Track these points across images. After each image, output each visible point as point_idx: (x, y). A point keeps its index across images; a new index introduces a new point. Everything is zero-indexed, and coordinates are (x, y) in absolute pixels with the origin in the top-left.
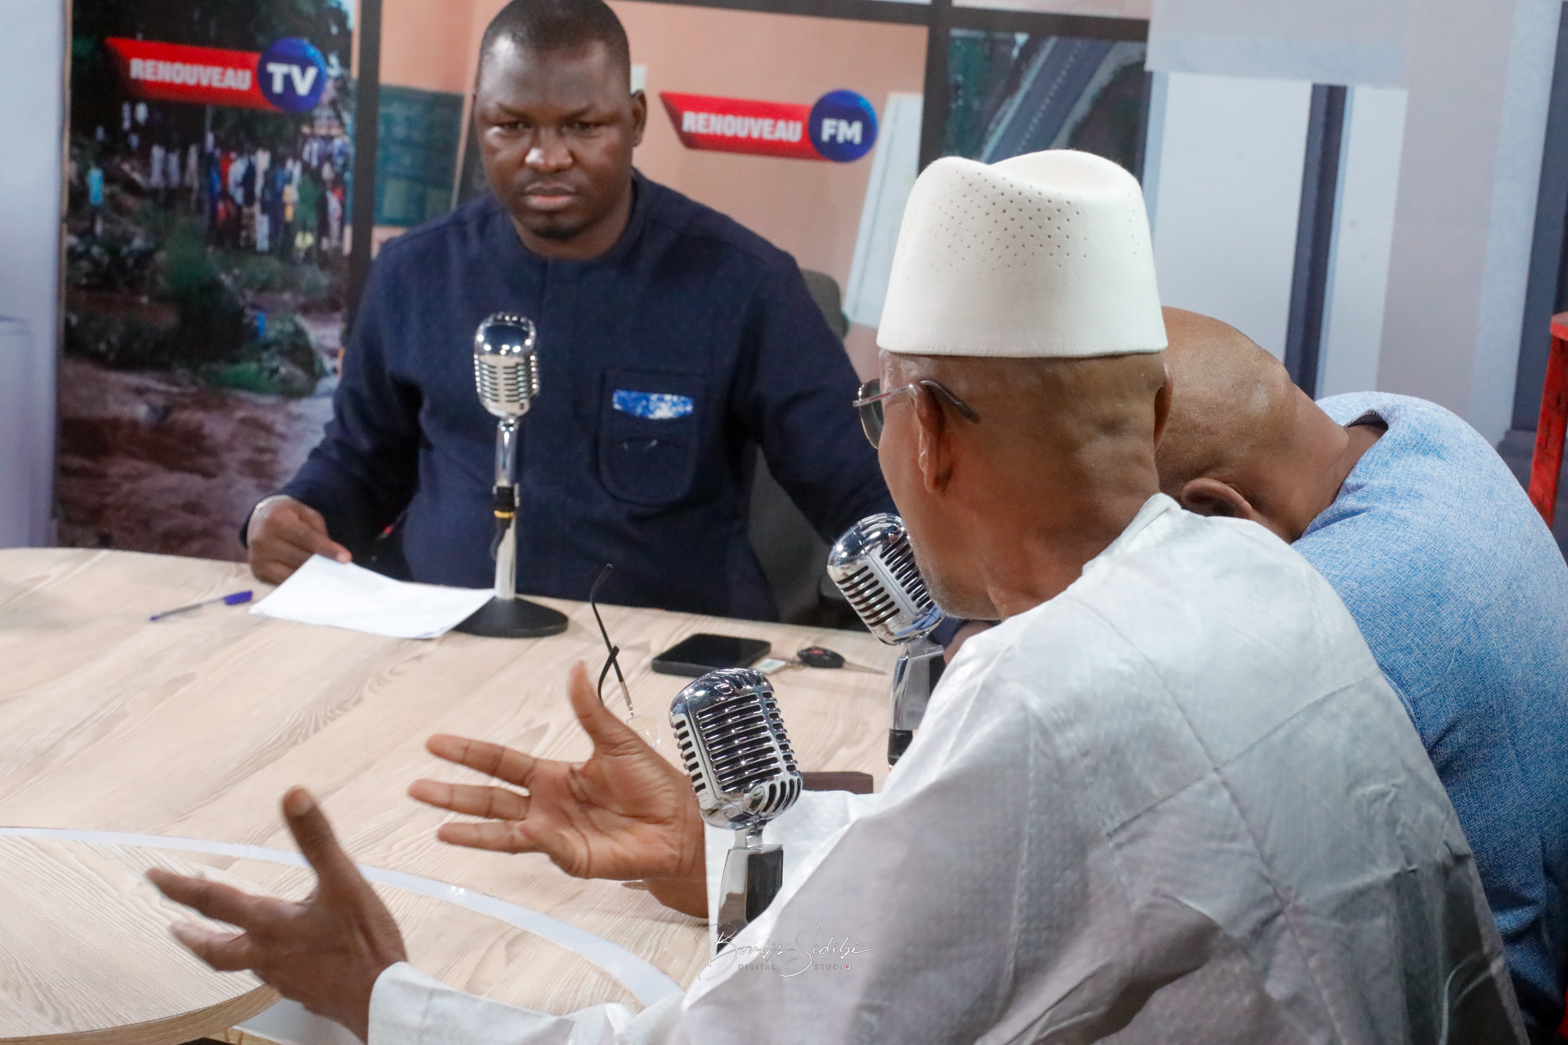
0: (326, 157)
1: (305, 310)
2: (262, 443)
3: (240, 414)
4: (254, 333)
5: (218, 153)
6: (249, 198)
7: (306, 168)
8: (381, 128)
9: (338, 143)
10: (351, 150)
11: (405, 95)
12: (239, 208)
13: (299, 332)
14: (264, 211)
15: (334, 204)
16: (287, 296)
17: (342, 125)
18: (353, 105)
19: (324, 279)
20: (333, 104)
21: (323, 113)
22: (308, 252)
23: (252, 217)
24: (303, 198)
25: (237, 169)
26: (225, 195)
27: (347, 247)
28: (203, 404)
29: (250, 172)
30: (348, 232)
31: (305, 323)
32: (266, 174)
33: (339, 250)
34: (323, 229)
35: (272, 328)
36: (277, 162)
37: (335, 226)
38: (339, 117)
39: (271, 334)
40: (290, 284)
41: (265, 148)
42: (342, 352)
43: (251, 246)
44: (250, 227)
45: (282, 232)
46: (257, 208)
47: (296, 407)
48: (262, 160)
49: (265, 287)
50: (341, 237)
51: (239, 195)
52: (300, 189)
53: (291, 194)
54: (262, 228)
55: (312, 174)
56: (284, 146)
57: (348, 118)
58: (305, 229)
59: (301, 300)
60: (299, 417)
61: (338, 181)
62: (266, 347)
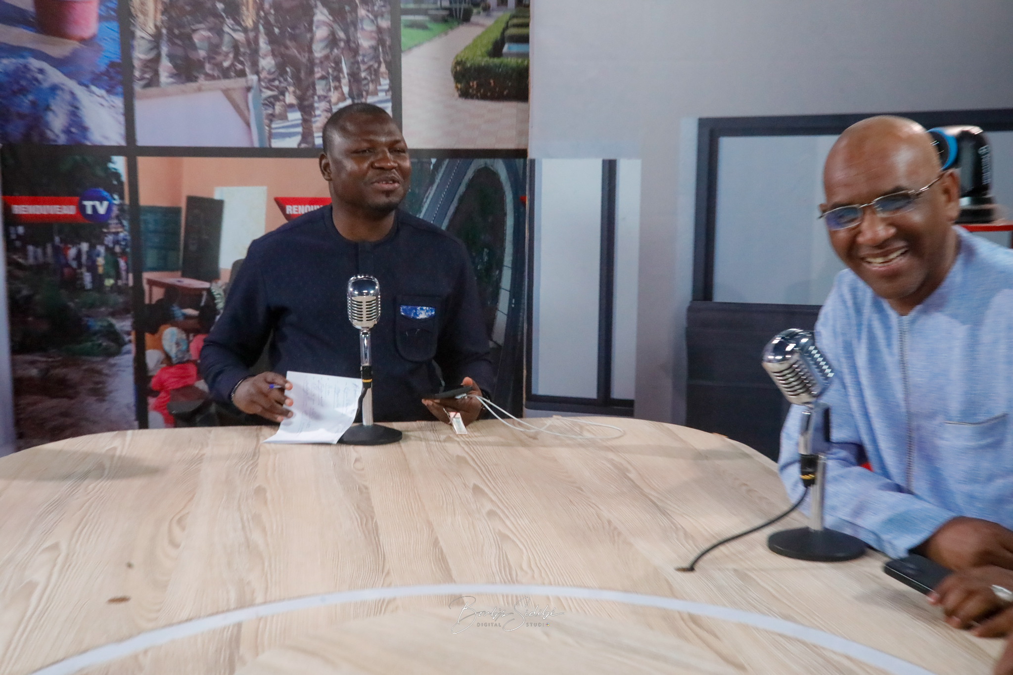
0: (117, 242)
1: (113, 314)
2: (98, 380)
3: (85, 367)
4: (88, 328)
5: (62, 245)
6: (80, 265)
7: (107, 249)
8: (142, 226)
9: (122, 235)
10: (128, 238)
11: (152, 210)
12: (74, 270)
13: (111, 326)
14: (88, 271)
15: (122, 263)
16: (103, 309)
17: (123, 226)
18: (128, 217)
19: (121, 299)
20: (118, 217)
21: (113, 222)
22: (112, 287)
23: (82, 274)
24: (107, 263)
25: (72, 252)
26: (68, 265)
27: (131, 283)
28: (65, 365)
29: (79, 253)
30: (131, 276)
31: (113, 321)
32: (87, 252)
33: (127, 285)
34: (118, 276)
35: (97, 325)
36: (92, 247)
37: (124, 274)
38: (121, 223)
39: (97, 328)
40: (104, 303)
41: (86, 241)
42: (133, 333)
43: (82, 288)
44: (82, 279)
45: (98, 280)
46: (84, 270)
47: (112, 361)
48: (85, 246)
49: (92, 306)
50: (127, 279)
51: (74, 264)
52: (105, 258)
53: (101, 261)
54: (87, 278)
55: (110, 251)
56: (95, 239)
57: (125, 223)
58: (109, 277)
59: (110, 310)
60: (114, 365)
61: (123, 253)
62: (95, 333)
